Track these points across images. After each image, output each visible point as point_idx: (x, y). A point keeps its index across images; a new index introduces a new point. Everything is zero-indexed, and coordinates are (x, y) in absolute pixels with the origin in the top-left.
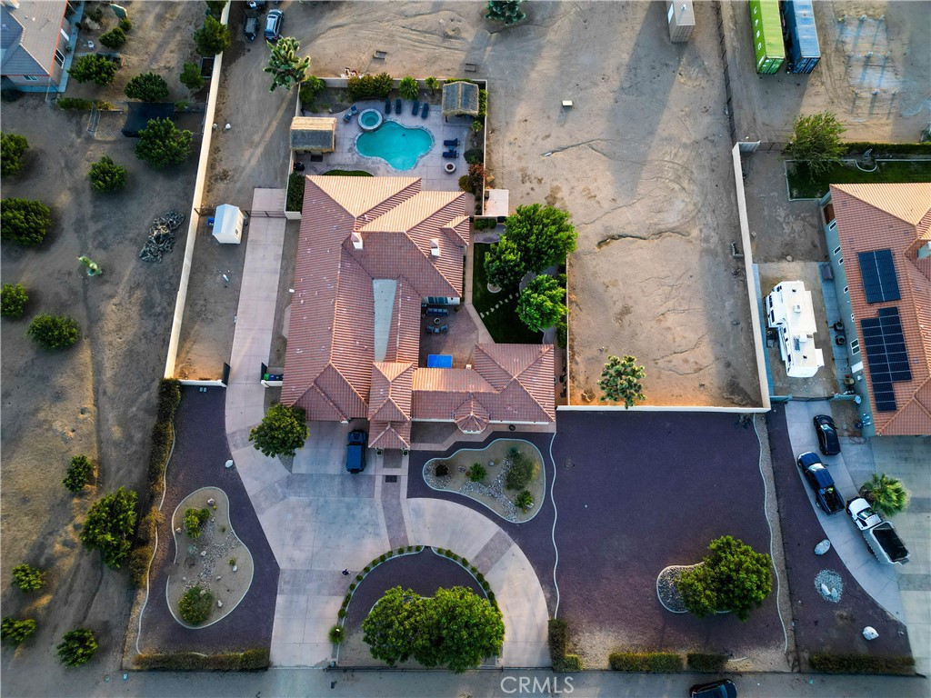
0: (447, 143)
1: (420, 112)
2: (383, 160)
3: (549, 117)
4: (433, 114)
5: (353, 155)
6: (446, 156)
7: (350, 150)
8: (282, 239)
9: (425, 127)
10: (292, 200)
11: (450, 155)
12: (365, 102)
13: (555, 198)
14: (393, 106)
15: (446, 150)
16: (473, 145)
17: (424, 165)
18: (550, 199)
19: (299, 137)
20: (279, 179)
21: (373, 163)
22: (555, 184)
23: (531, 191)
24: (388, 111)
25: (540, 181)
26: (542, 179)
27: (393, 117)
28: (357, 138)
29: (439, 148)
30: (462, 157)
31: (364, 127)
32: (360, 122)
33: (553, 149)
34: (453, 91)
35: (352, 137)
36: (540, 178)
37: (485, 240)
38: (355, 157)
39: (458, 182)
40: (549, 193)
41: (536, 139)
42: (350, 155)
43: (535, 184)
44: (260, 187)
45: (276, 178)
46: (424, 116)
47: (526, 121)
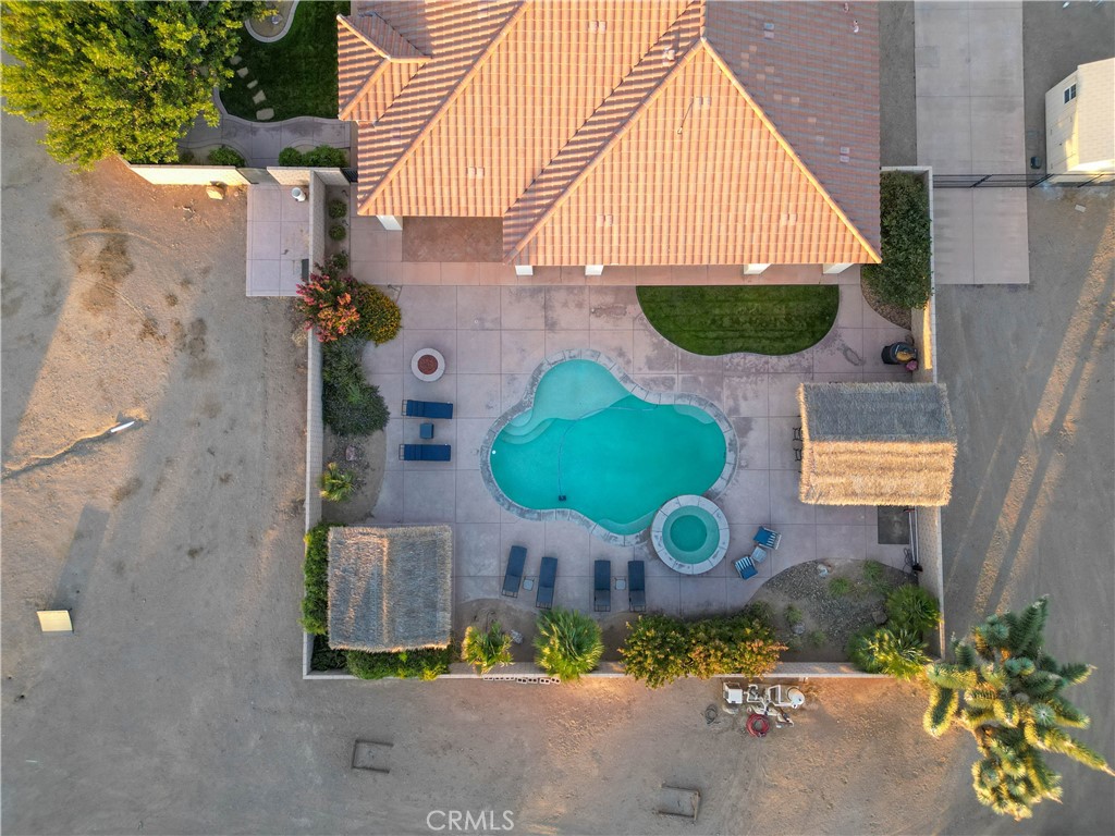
0: (442, 453)
1: (532, 569)
2: (639, 394)
3: (119, 568)
4: (493, 566)
5: (735, 410)
6: (444, 410)
7: (744, 427)
8: (922, 116)
9: (514, 515)
10: (913, 206)
11: (432, 411)
12: (714, 608)
13: (103, 269)
14: (620, 585)
15: (445, 432)
16: (360, 453)
17: (512, 378)
18: (120, 267)
19: (921, 419)
20: (958, 319)
21: (668, 383)
22: (100, 321)
23: (177, 290)
24: (636, 570)
25: (149, 328)
26: (143, 335)
27: (621, 551)
28: (727, 470)
29: (467, 435)
30: (395, 407)
31: (709, 506)
32: (723, 524)
33: (106, 448)
34: (411, 613)
35: (743, 475)
36: (149, 341)
37: (317, 128)
38: (725, 405)
39: (405, 321)
40: (121, 290)
41: (161, 481)
42: (745, 409)
43: (165, 315)
44: (1014, 288)
45: (967, 321)
46: (518, 554)
47: (193, 553)
